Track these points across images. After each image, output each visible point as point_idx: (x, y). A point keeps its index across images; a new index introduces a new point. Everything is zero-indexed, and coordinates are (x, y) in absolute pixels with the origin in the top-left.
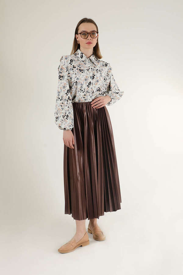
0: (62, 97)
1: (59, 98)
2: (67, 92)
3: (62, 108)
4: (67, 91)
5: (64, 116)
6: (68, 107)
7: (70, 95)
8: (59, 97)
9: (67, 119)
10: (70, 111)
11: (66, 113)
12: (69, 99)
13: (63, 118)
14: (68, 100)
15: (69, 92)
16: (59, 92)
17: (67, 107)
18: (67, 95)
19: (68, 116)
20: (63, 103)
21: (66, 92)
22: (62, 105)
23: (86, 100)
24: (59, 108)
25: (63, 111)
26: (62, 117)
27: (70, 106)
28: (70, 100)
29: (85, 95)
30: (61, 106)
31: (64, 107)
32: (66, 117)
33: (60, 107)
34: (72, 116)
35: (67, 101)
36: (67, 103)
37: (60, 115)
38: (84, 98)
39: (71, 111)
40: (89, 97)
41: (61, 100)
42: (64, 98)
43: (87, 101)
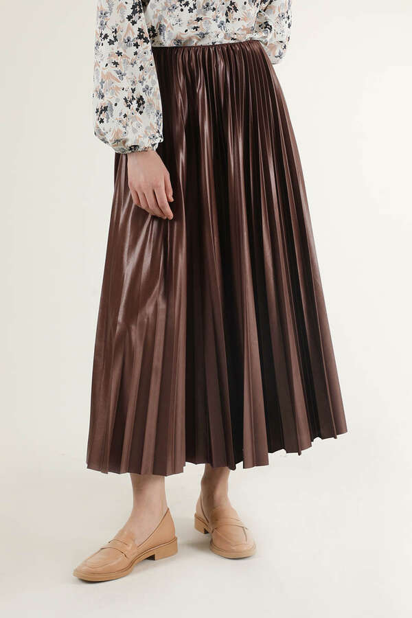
0: (116, 32)
1: (106, 36)
2: (134, 13)
3: (119, 73)
4: (134, 7)
5: (131, 102)
6: (141, 68)
7: (144, 21)
8: (104, 33)
9: (141, 113)
10: (148, 82)
11: (133, 90)
12: (140, 37)
13: (129, 106)
14: (139, 41)
15: (140, 11)
16: (103, 14)
17: (137, 67)
18: (134, 23)
19: (140, 101)
20: (119, 54)
21: (130, 12)
22: (119, 60)
23: (203, 36)
24: (109, 75)
25: (126, 83)
26: (122, 103)
27: (146, 65)
28: (146, 41)
29: (198, 20)
30: (116, 64)
31: (126, 69)
32: (135, 105)
33: (112, 68)
34: (155, 100)
35: (137, 45)
36: (136, 53)
37: (116, 98)
38: (196, 28)
39: (153, 83)
40: (214, 27)
41: (111, 43)
42: (123, 34)
43: (207, 42)
